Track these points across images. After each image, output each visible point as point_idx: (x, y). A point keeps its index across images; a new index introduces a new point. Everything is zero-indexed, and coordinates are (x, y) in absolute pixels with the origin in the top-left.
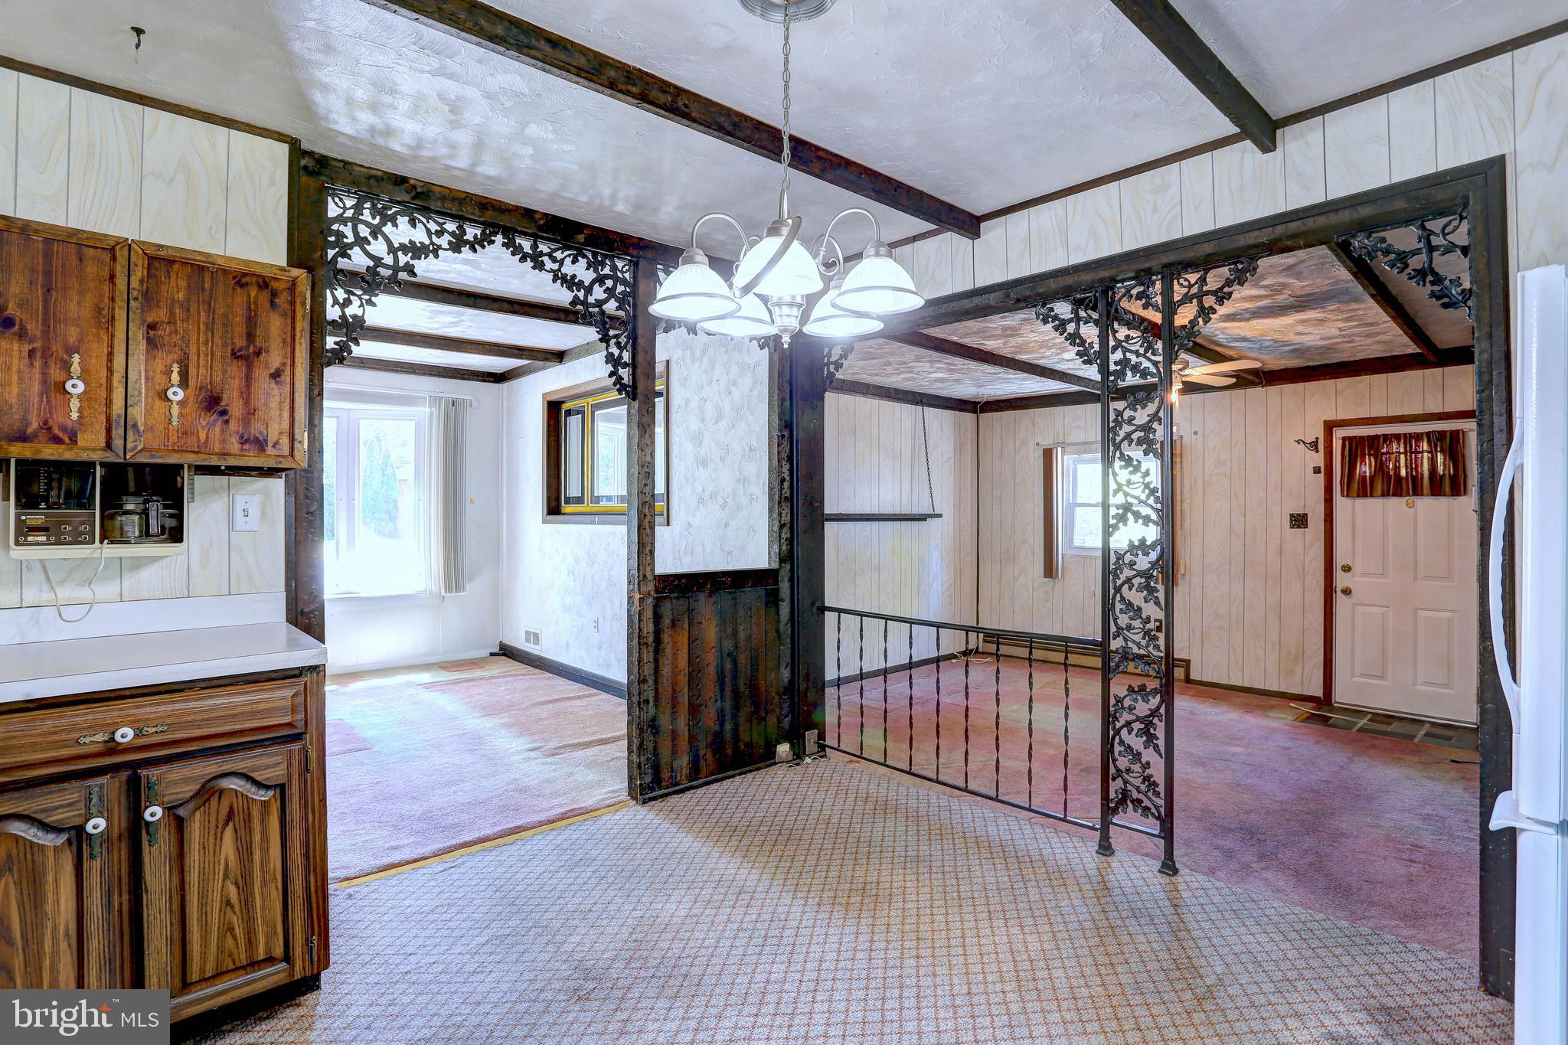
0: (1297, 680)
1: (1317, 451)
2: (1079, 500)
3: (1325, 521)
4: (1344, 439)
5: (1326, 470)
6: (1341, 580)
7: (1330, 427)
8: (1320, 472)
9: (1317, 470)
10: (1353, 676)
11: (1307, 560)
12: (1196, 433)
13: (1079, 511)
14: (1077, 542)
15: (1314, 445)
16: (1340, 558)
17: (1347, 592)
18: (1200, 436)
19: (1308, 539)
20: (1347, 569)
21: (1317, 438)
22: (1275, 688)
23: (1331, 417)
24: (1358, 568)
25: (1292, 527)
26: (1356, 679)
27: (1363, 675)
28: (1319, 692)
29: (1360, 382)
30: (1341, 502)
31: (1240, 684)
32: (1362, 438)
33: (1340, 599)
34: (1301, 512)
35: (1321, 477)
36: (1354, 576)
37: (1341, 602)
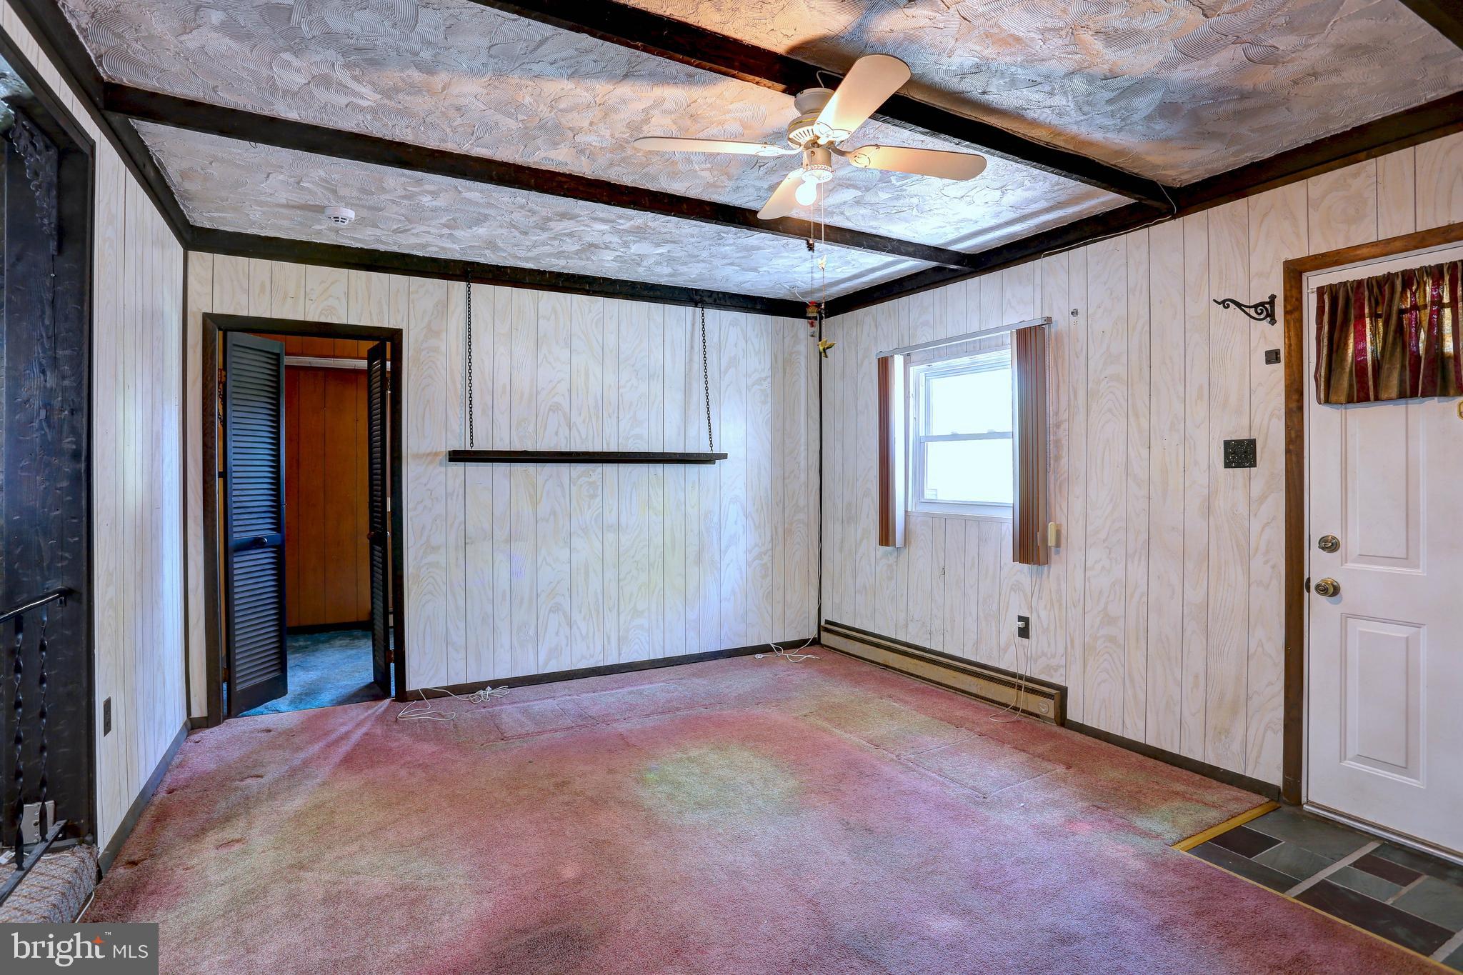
0: (1236, 747)
1: (1273, 322)
2: (936, 431)
3: (1288, 451)
4: (1321, 291)
5: (1289, 355)
6: (1319, 566)
7: (1295, 272)
8: (1277, 360)
9: (1272, 357)
10: (1343, 757)
11: (1256, 526)
12: (1075, 313)
13: (932, 448)
14: (929, 495)
15: (1265, 310)
16: (1318, 523)
17: (1330, 590)
18: (1081, 318)
19: (1257, 487)
20: (1330, 545)
21: (1273, 298)
22: (1197, 756)
23: (1298, 252)
24: (1353, 542)
25: (1228, 465)
26: (1348, 764)
27: (1360, 758)
28: (1275, 776)
29: (1356, 175)
30: (1319, 417)
31: (1140, 738)
32: (1359, 283)
33: (1316, 605)
34: (1244, 436)
35: (1279, 369)
36: (1345, 560)
37: (1318, 608)
